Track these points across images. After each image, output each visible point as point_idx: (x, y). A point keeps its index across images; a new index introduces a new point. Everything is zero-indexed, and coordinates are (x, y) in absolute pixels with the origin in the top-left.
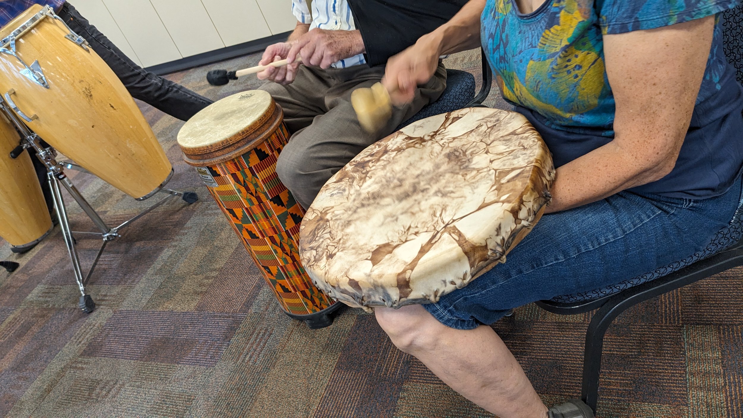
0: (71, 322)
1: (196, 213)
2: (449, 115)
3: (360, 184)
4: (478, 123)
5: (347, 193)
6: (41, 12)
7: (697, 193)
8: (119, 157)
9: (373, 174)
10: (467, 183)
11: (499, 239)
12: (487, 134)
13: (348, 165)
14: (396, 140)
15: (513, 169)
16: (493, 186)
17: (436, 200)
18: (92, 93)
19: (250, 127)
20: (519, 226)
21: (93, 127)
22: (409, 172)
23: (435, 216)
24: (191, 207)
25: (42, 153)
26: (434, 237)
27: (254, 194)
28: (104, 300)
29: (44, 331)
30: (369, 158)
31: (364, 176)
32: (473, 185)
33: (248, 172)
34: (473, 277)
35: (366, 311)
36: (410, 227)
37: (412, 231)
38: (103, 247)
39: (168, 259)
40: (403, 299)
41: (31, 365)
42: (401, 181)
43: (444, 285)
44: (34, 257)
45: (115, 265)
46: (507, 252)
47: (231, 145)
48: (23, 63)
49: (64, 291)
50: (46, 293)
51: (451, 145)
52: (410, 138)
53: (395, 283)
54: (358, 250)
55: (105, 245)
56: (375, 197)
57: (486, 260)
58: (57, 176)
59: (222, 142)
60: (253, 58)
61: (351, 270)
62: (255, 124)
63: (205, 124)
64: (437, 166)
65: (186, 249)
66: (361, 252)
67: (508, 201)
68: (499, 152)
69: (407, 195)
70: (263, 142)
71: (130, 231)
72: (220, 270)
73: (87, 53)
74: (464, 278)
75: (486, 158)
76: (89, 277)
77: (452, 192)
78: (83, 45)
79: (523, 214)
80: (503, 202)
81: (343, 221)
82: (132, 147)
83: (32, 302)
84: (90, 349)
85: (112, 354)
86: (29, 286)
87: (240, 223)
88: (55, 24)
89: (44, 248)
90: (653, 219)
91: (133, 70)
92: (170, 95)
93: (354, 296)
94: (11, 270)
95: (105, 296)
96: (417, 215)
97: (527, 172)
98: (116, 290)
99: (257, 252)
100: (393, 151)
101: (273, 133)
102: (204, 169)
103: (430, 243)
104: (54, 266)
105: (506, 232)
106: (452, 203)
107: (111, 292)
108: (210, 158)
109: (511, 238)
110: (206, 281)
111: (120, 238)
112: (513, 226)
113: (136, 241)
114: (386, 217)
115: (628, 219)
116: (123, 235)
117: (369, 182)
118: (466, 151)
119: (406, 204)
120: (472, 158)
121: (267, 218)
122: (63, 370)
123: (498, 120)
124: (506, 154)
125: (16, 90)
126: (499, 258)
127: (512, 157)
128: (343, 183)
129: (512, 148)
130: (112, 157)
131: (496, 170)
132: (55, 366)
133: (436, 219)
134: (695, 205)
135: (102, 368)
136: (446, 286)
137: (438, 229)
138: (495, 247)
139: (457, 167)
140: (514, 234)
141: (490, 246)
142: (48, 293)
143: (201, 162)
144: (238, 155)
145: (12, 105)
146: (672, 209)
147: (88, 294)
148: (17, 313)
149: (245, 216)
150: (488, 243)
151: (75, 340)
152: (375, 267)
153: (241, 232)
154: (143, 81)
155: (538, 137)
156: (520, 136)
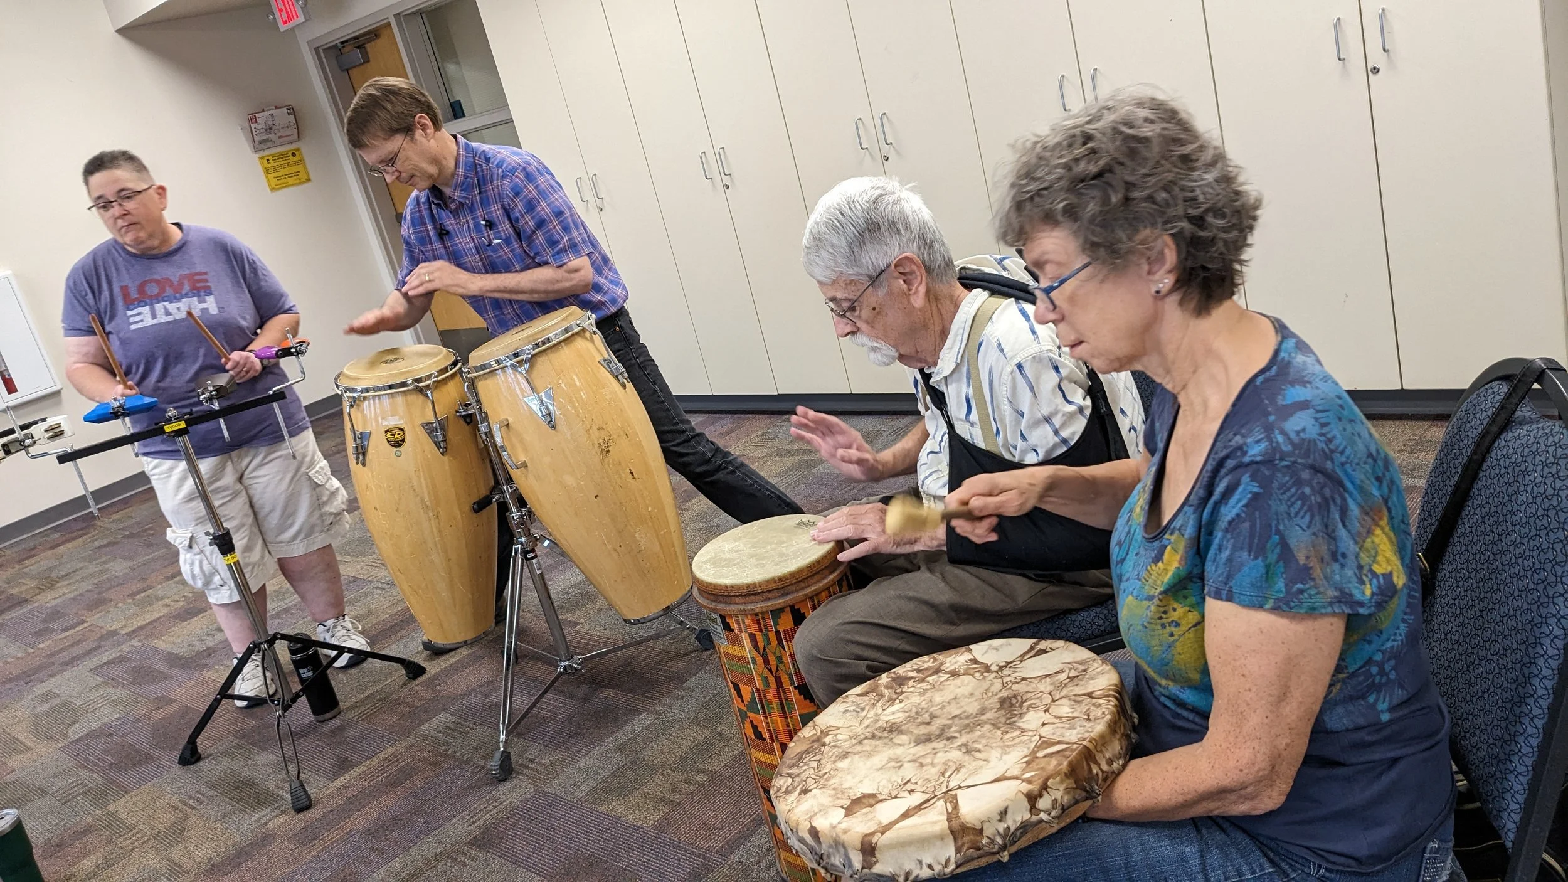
0: (470, 787)
1: (707, 668)
2: (1037, 644)
3: (885, 707)
4: (1061, 667)
5: (864, 713)
6: (578, 322)
7: (1332, 858)
8: (618, 549)
9: (907, 698)
10: (1002, 744)
11: (1001, 827)
12: (1062, 686)
13: (884, 675)
14: (958, 658)
15: (1059, 742)
16: (1026, 756)
17: (956, 755)
18: (610, 448)
19: (792, 575)
20: (1035, 818)
21: (596, 497)
22: (948, 709)
23: (943, 776)
24: (704, 655)
25: (515, 514)
26: (928, 801)
27: (774, 671)
28: (527, 768)
29: (429, 788)
30: (914, 674)
31: (895, 696)
32: (1005, 749)
33: (772, 636)
34: (958, 867)
35: (823, 875)
36: (909, 781)
37: (909, 786)
38: (553, 682)
39: (641, 731)
40: (865, 871)
41: (395, 835)
42: (933, 717)
43: (919, 866)
44: (451, 665)
45: (561, 717)
46: (1014, 849)
47: (758, 593)
48: (532, 388)
49: (478, 733)
50: (450, 729)
51: (1015, 687)
52: (975, 661)
53: (858, 844)
54: (839, 791)
55: (557, 678)
56: (894, 729)
57: (979, 849)
58: (525, 553)
59: (748, 586)
60: (892, 423)
61: (818, 815)
62: (800, 571)
63: (737, 551)
64: (983, 711)
65: (673, 724)
66: (839, 796)
67: (1029, 781)
68: (1059, 715)
69: (928, 739)
70: (806, 600)
71: (601, 667)
72: (712, 775)
73: (621, 389)
74: (946, 866)
75: (1041, 718)
76: (519, 722)
77: (979, 751)
78: (620, 377)
79: (1044, 803)
80: (1023, 781)
81: (840, 750)
82: (644, 538)
83: (426, 737)
84: (484, 838)
85: (512, 857)
86: (428, 710)
87: (745, 709)
88: (592, 340)
89: (469, 655)
90: (1259, 877)
91: (677, 423)
92: (720, 476)
93: (812, 850)
94: (411, 676)
95: (532, 761)
96: (925, 768)
97: (1073, 750)
98: (550, 758)
99: (758, 762)
100: (946, 673)
101: (824, 590)
102: (714, 616)
103: (919, 808)
104: (474, 690)
105: (1014, 821)
106: (970, 763)
107: (541, 758)
108: (726, 603)
109: (1020, 831)
110: (684, 785)
111: (583, 675)
112: (1027, 816)
113: (605, 687)
114: (891, 760)
115: (1220, 866)
116: (588, 671)
117: (897, 706)
118: (1025, 701)
119: (921, 750)
120: (1026, 713)
121: (784, 713)
122: (437, 857)
123: (1084, 671)
124: (1064, 720)
125: (510, 420)
126: (998, 853)
127: (1067, 726)
128: (866, 698)
129: (1075, 715)
130: (609, 547)
131: (1041, 737)
132: (429, 846)
133: (942, 779)
134: (1327, 874)
135: (490, 872)
136: (921, 868)
137: (937, 793)
138: (995, 836)
139: (1003, 720)
140: (1025, 827)
141: (987, 832)
142: (453, 730)
143: (713, 605)
144: (764, 610)
145: (498, 440)
146: (1294, 871)
147: (509, 750)
148: (400, 746)
149: (753, 700)
150: (984, 828)
151: (467, 817)
152: (846, 819)
153: (743, 723)
154: (686, 444)
155: (1114, 709)
156: (1094, 701)
